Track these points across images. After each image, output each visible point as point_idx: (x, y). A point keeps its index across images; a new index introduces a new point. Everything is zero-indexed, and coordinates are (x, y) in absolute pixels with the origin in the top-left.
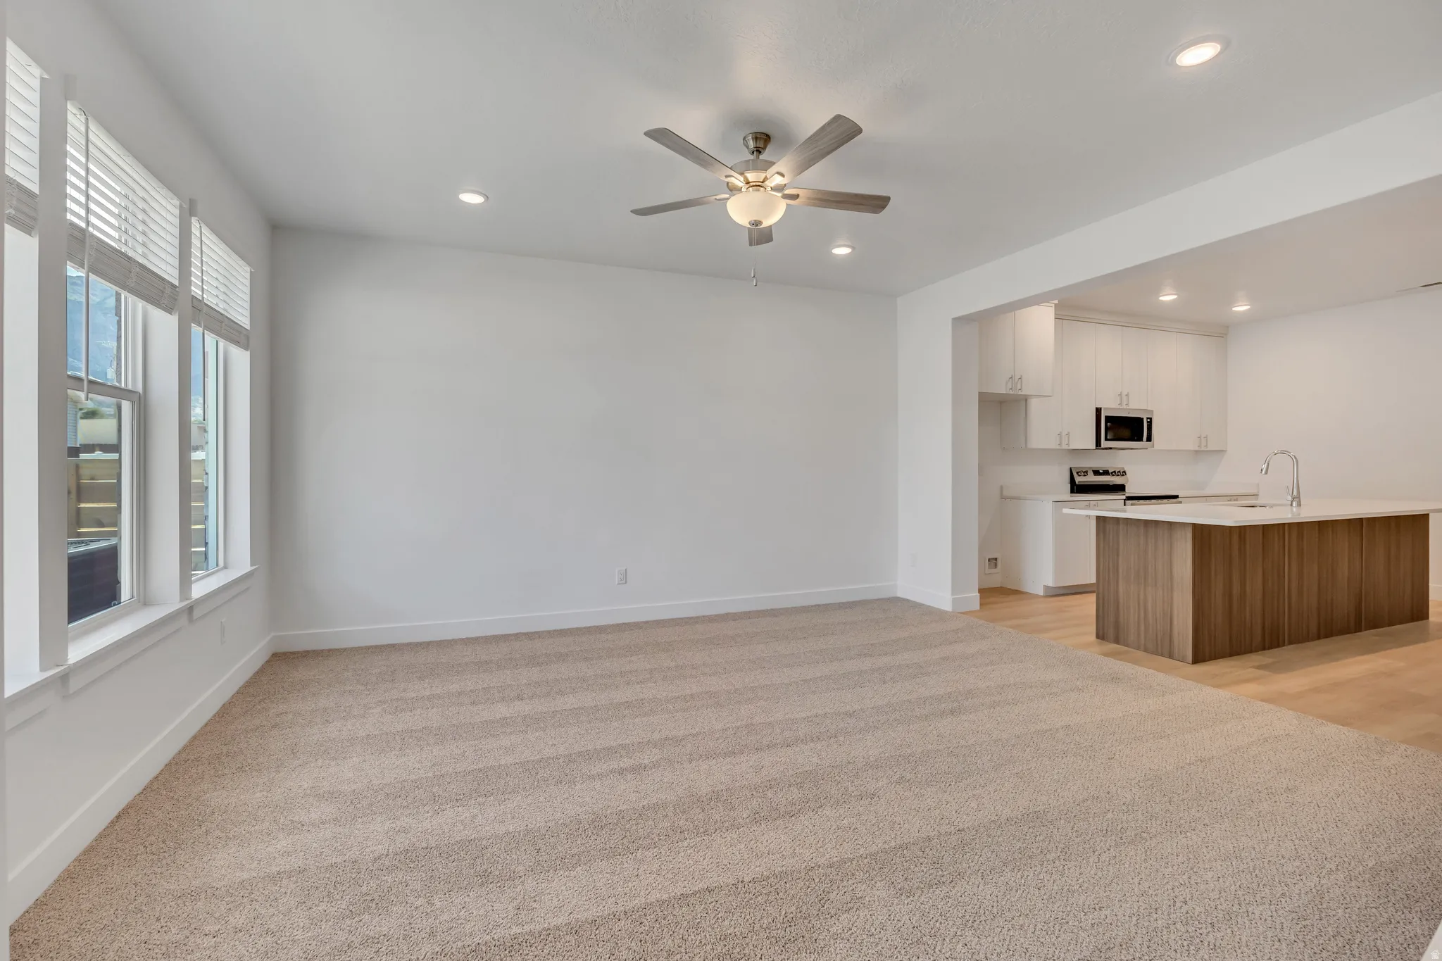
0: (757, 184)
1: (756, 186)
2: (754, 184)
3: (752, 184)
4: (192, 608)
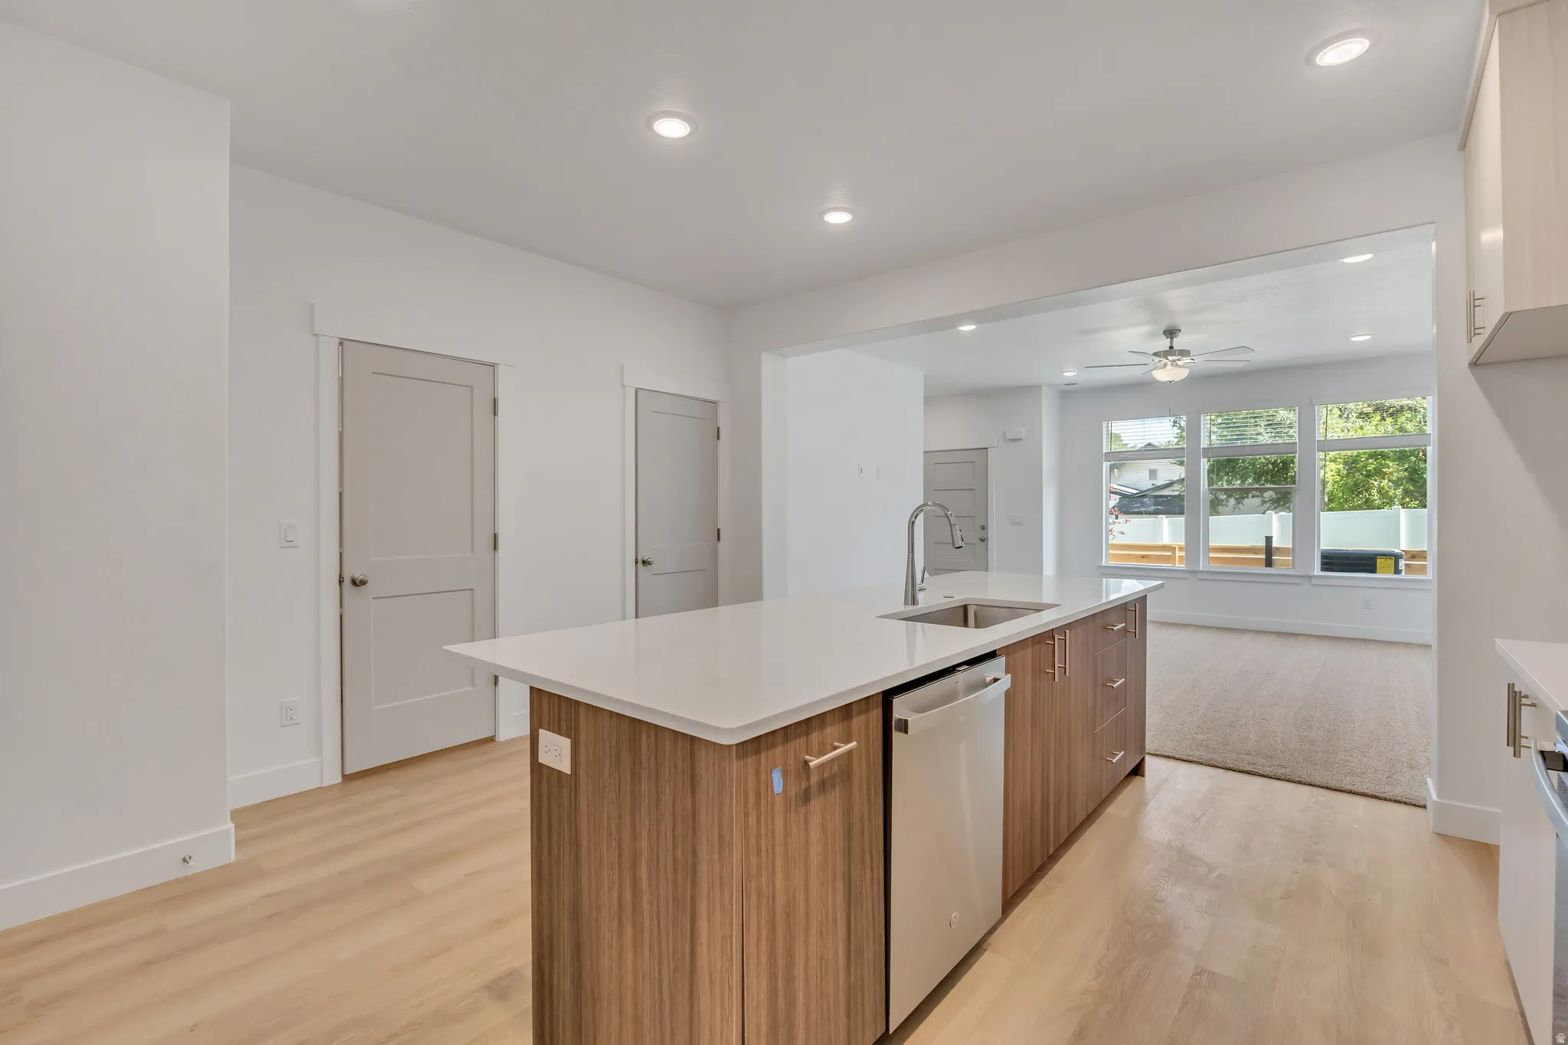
4: (1310, 577)
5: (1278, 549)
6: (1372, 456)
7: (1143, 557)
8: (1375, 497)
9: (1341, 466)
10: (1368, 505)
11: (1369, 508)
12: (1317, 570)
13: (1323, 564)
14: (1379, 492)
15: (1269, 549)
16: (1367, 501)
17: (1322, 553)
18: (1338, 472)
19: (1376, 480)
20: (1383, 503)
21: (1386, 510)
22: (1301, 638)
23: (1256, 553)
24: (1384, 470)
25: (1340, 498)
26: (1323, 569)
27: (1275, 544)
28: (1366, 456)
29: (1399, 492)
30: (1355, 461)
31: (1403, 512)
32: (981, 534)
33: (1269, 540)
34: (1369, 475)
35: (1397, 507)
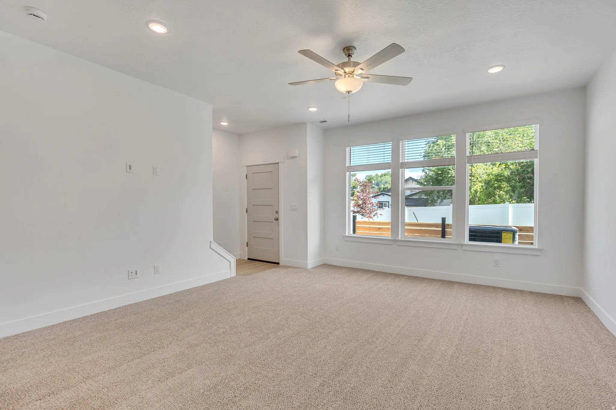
0: (350, 73)
1: (349, 74)
2: (348, 73)
3: (347, 73)
4: (462, 245)
5: (448, 225)
6: (497, 180)
7: (379, 229)
8: (497, 199)
9: (483, 184)
10: (495, 202)
11: (494, 203)
12: (467, 241)
13: (470, 236)
14: (499, 197)
15: (444, 225)
16: (494, 200)
17: (470, 229)
18: (482, 186)
19: (498, 192)
20: (500, 201)
21: (502, 204)
22: (456, 286)
23: (437, 227)
24: (502, 186)
25: (483, 199)
26: (471, 240)
27: (447, 223)
28: (494, 180)
29: (508, 196)
30: (489, 182)
31: (510, 205)
32: (276, 216)
33: (444, 220)
34: (495, 188)
35: (507, 203)
